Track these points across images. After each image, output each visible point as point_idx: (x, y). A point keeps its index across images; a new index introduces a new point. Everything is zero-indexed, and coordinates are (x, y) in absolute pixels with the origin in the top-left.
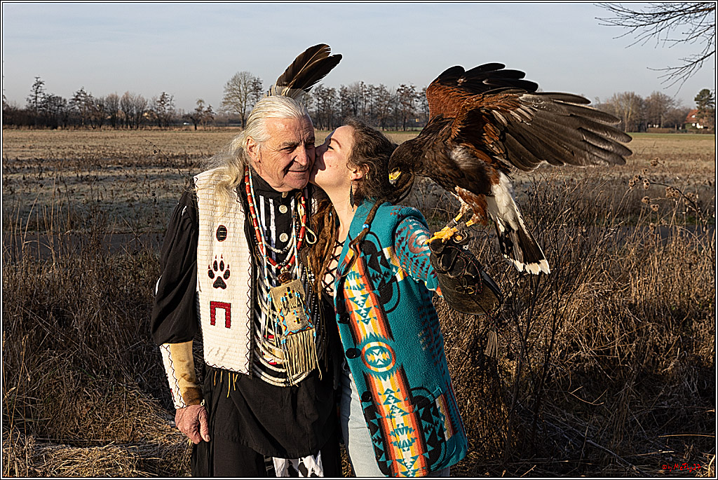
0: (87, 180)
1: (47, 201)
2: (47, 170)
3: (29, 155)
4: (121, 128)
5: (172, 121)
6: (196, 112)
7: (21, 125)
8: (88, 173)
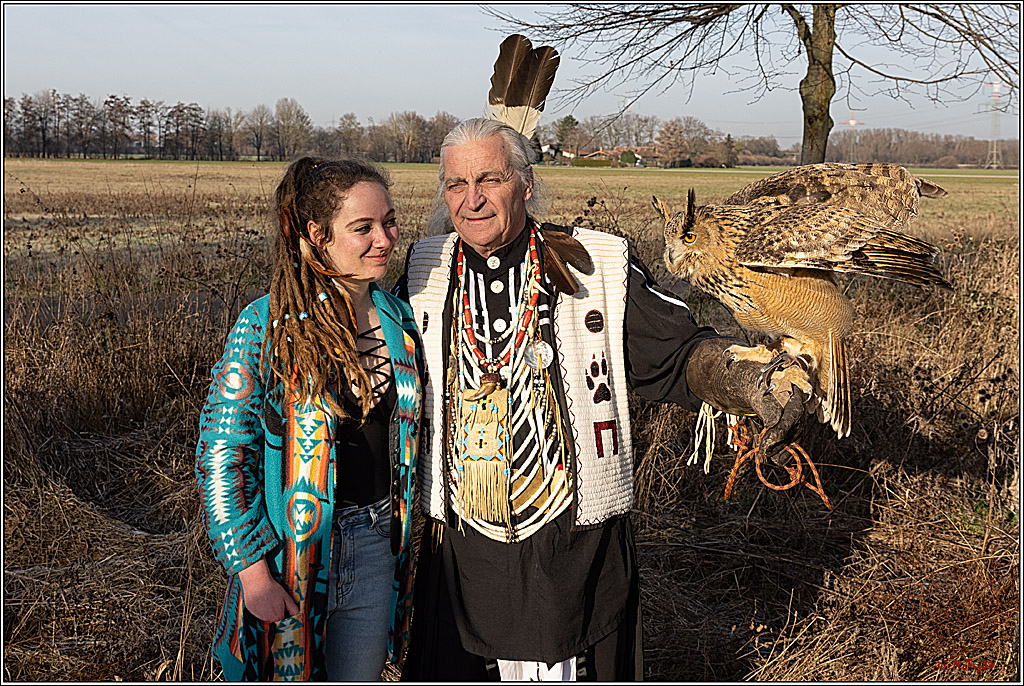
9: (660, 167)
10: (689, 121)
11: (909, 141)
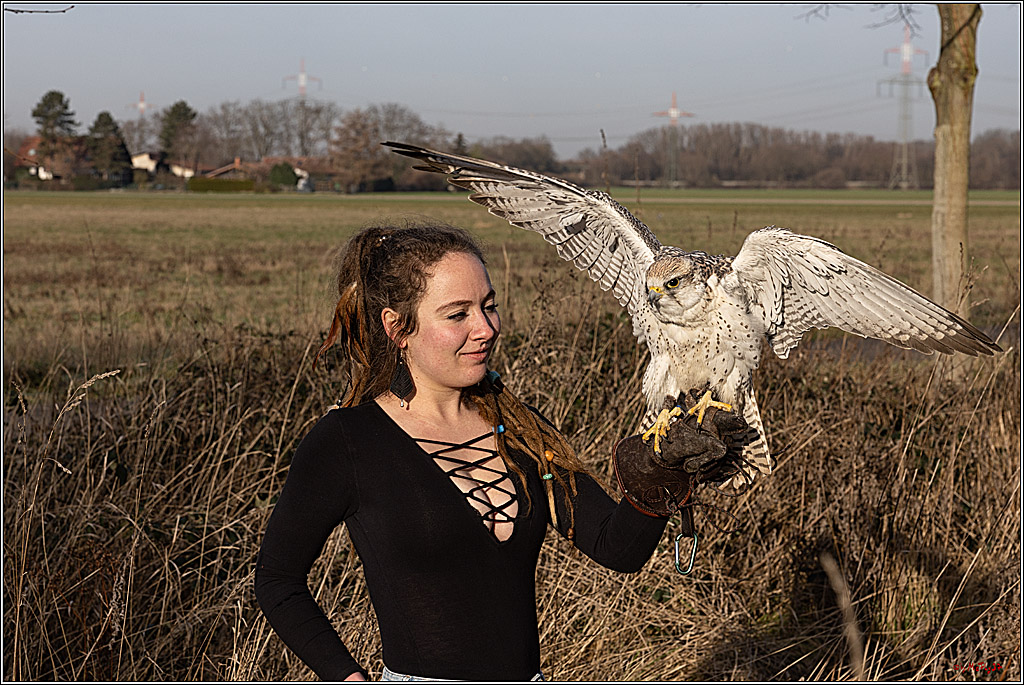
9: (339, 192)
10: (393, 112)
11: (770, 144)
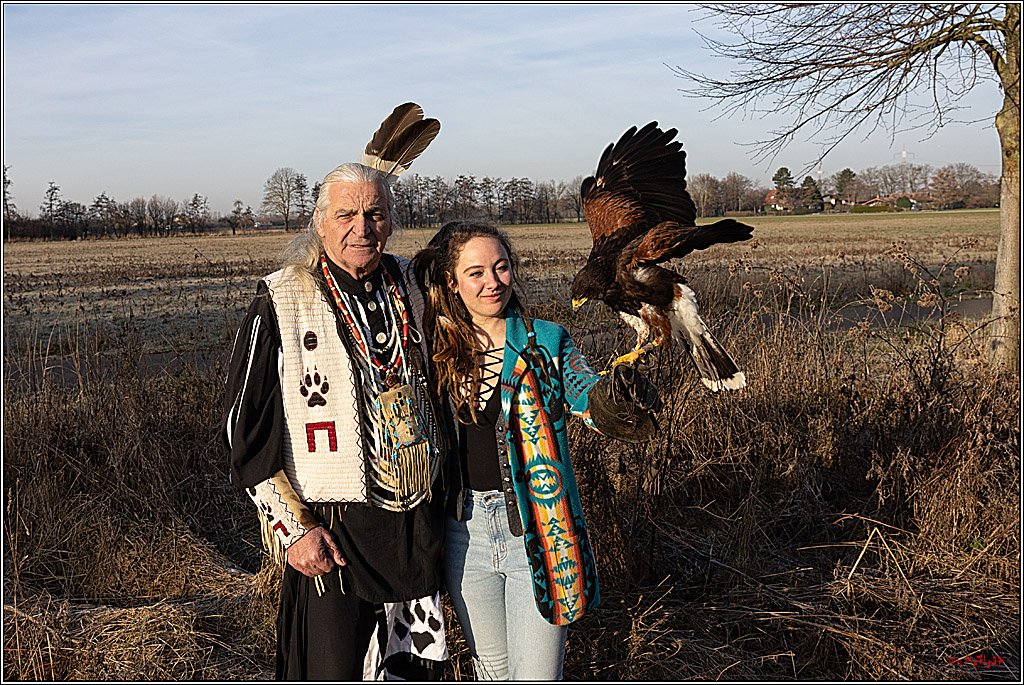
0: (113, 295)
1: (68, 319)
2: (67, 285)
3: (47, 269)
4: (149, 236)
5: (208, 226)
6: (233, 215)
7: (35, 236)
8: (114, 287)
9: (934, 210)
10: (962, 167)
